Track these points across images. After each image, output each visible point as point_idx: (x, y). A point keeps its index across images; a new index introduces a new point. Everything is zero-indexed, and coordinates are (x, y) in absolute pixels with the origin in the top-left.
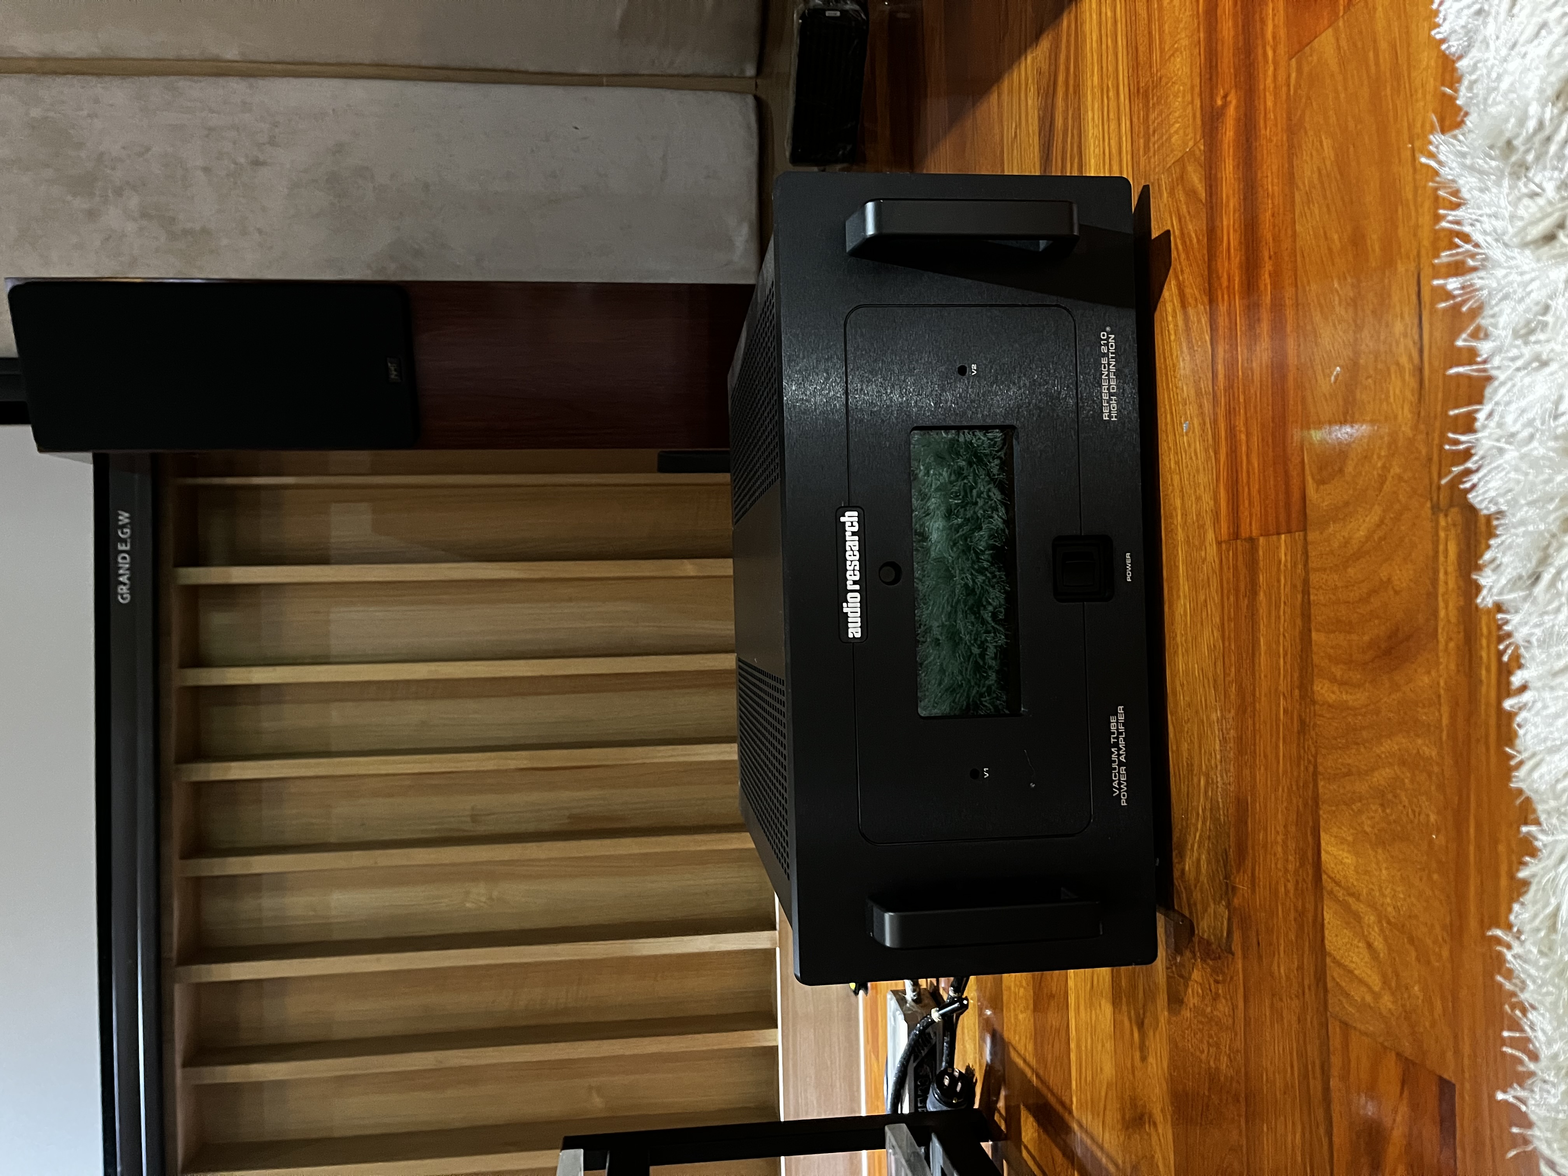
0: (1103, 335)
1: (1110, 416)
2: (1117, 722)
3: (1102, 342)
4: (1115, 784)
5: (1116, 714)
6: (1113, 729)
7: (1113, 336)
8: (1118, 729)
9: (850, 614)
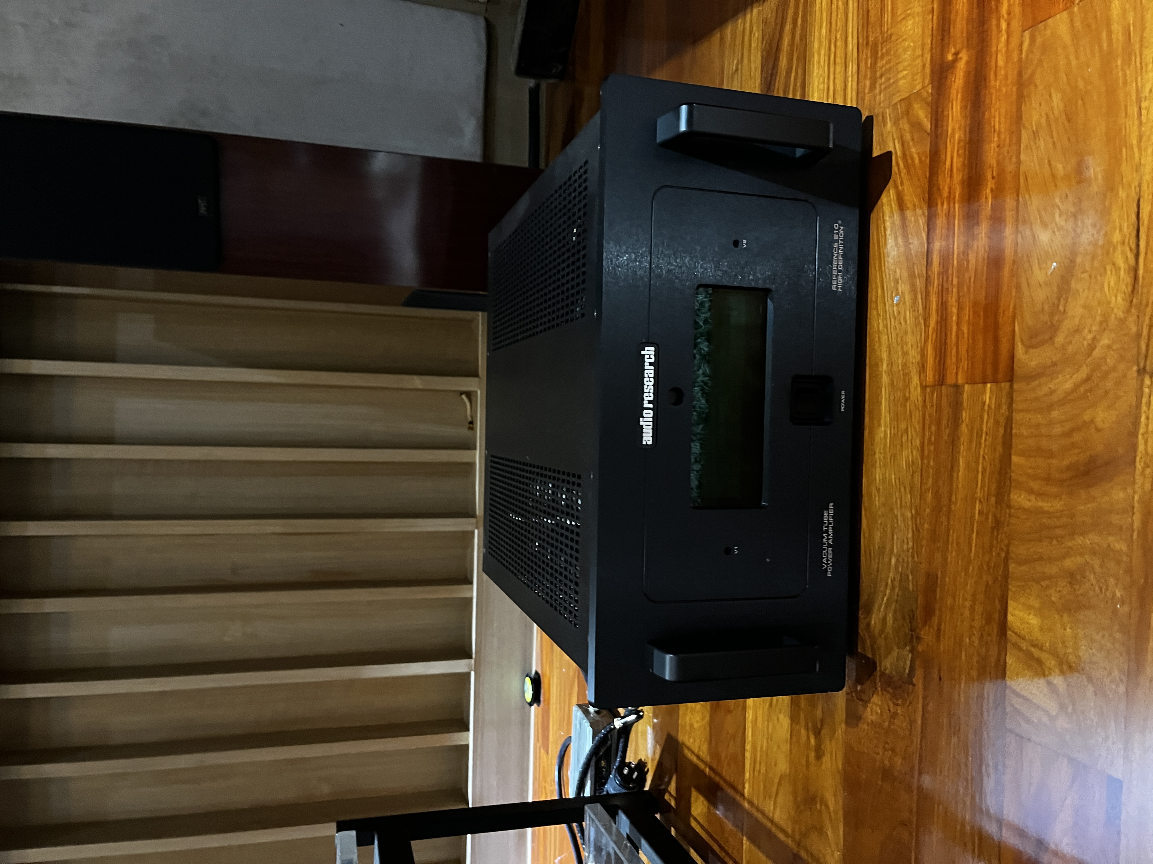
0: (836, 226)
1: (837, 288)
2: (828, 515)
3: (835, 231)
4: (824, 561)
5: (828, 509)
6: (825, 520)
7: (842, 227)
8: (828, 520)
9: (644, 427)
